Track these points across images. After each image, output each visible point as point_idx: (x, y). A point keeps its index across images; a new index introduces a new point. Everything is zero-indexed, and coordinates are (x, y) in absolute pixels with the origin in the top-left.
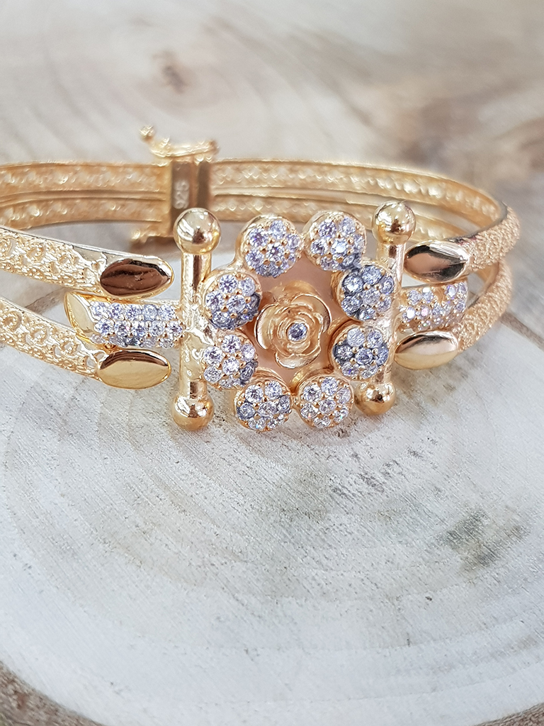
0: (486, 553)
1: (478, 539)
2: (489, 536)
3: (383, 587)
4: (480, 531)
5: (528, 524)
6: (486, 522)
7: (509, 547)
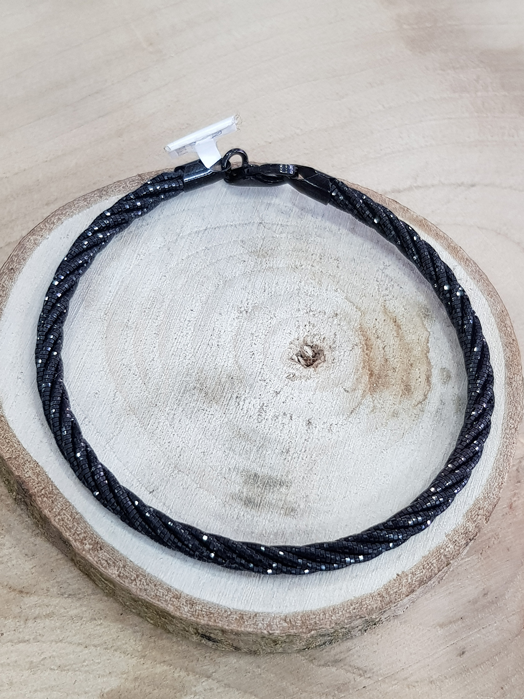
0: (256, 502)
1: (264, 492)
2: (271, 496)
3: (182, 460)
4: (271, 490)
5: (302, 515)
6: (283, 490)
7: (272, 512)
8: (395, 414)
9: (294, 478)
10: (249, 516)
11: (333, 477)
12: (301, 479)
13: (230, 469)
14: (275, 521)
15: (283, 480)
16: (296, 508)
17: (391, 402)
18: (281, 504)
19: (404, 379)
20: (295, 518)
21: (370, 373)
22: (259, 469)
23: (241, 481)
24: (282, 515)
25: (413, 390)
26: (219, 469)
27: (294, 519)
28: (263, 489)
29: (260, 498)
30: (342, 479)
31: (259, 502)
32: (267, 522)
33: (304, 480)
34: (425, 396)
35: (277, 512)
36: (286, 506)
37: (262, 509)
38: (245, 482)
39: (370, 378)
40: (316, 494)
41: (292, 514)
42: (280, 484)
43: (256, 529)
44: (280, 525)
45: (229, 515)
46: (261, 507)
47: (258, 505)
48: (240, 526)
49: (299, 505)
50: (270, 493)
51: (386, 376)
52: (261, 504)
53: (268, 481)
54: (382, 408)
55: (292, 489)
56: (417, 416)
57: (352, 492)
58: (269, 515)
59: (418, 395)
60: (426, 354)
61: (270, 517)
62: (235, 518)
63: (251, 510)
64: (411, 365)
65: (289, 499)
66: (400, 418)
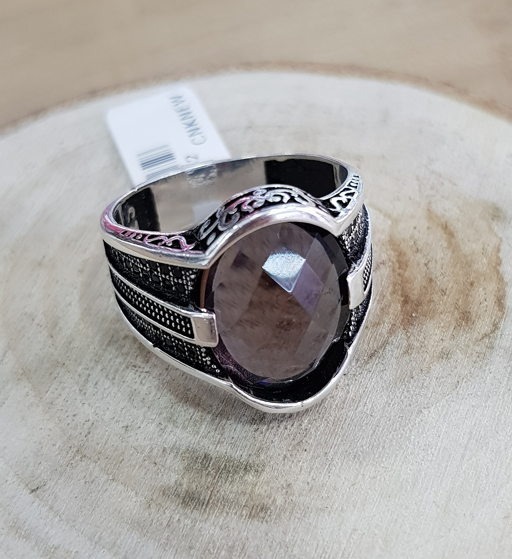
8: (445, 355)
9: (269, 459)
10: (188, 522)
11: (336, 453)
12: (281, 458)
13: (164, 450)
14: (231, 527)
15: (251, 461)
16: (268, 506)
17: (437, 338)
18: (243, 500)
19: (460, 303)
20: (267, 522)
21: (403, 299)
22: (212, 447)
23: (181, 467)
24: (244, 517)
25: (473, 318)
26: (147, 450)
27: (264, 522)
28: (217, 477)
29: (209, 492)
30: (352, 456)
31: (207, 498)
32: (218, 528)
33: (286, 461)
34: (496, 326)
35: (236, 513)
36: (252, 503)
37: (210, 509)
38: (188, 469)
39: (403, 306)
40: (303, 482)
41: (262, 515)
42: (245, 469)
43: (197, 541)
44: (240, 533)
45: (154, 521)
46: (209, 506)
47: (205, 503)
48: (171, 538)
49: (274, 501)
50: (228, 484)
51: (430, 301)
52: (211, 502)
53: (225, 465)
54: (422, 346)
55: (264, 476)
56: (482, 356)
57: (367, 477)
58: (222, 518)
59: (483, 326)
60: (495, 267)
61: (223, 521)
62: (165, 524)
63: (192, 512)
64: (472, 284)
65: (257, 490)
66: (452, 360)
